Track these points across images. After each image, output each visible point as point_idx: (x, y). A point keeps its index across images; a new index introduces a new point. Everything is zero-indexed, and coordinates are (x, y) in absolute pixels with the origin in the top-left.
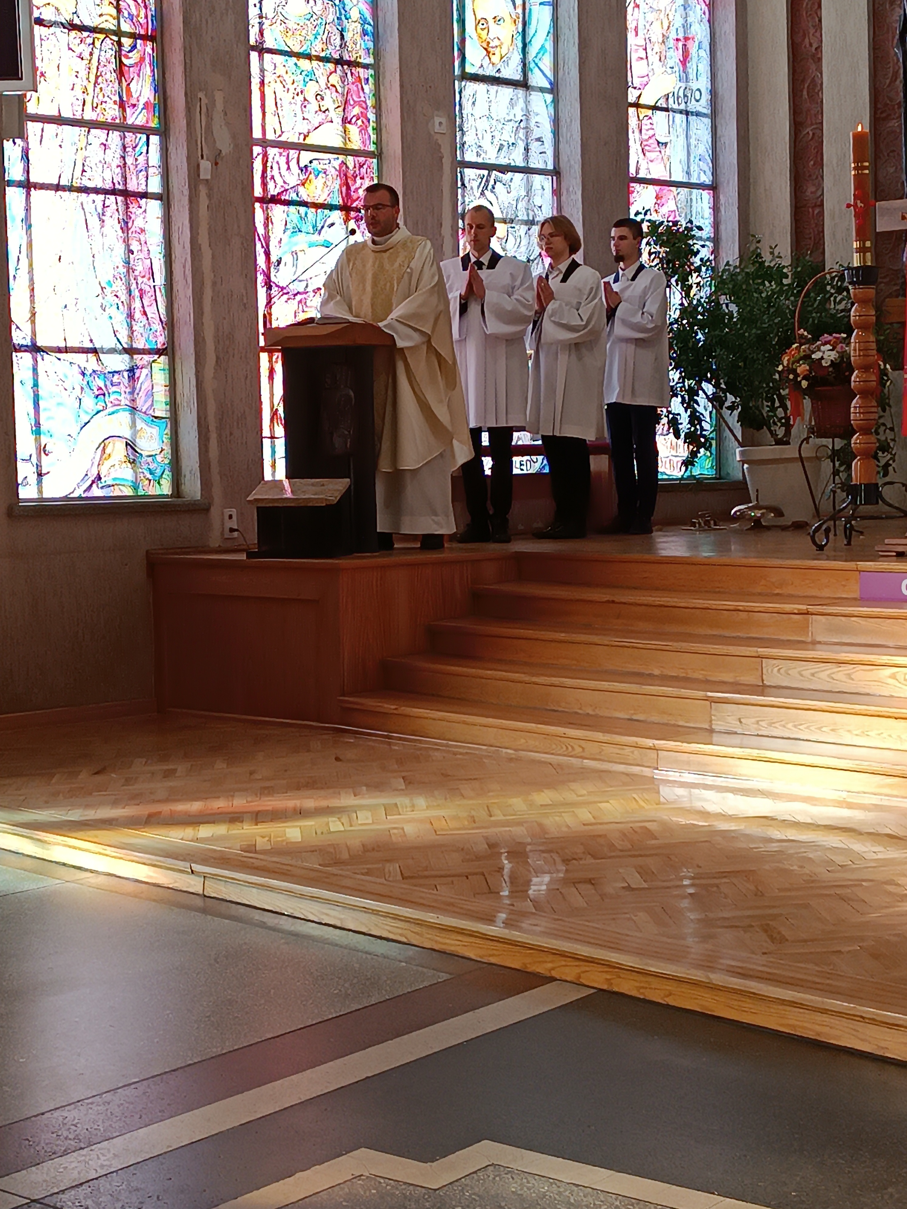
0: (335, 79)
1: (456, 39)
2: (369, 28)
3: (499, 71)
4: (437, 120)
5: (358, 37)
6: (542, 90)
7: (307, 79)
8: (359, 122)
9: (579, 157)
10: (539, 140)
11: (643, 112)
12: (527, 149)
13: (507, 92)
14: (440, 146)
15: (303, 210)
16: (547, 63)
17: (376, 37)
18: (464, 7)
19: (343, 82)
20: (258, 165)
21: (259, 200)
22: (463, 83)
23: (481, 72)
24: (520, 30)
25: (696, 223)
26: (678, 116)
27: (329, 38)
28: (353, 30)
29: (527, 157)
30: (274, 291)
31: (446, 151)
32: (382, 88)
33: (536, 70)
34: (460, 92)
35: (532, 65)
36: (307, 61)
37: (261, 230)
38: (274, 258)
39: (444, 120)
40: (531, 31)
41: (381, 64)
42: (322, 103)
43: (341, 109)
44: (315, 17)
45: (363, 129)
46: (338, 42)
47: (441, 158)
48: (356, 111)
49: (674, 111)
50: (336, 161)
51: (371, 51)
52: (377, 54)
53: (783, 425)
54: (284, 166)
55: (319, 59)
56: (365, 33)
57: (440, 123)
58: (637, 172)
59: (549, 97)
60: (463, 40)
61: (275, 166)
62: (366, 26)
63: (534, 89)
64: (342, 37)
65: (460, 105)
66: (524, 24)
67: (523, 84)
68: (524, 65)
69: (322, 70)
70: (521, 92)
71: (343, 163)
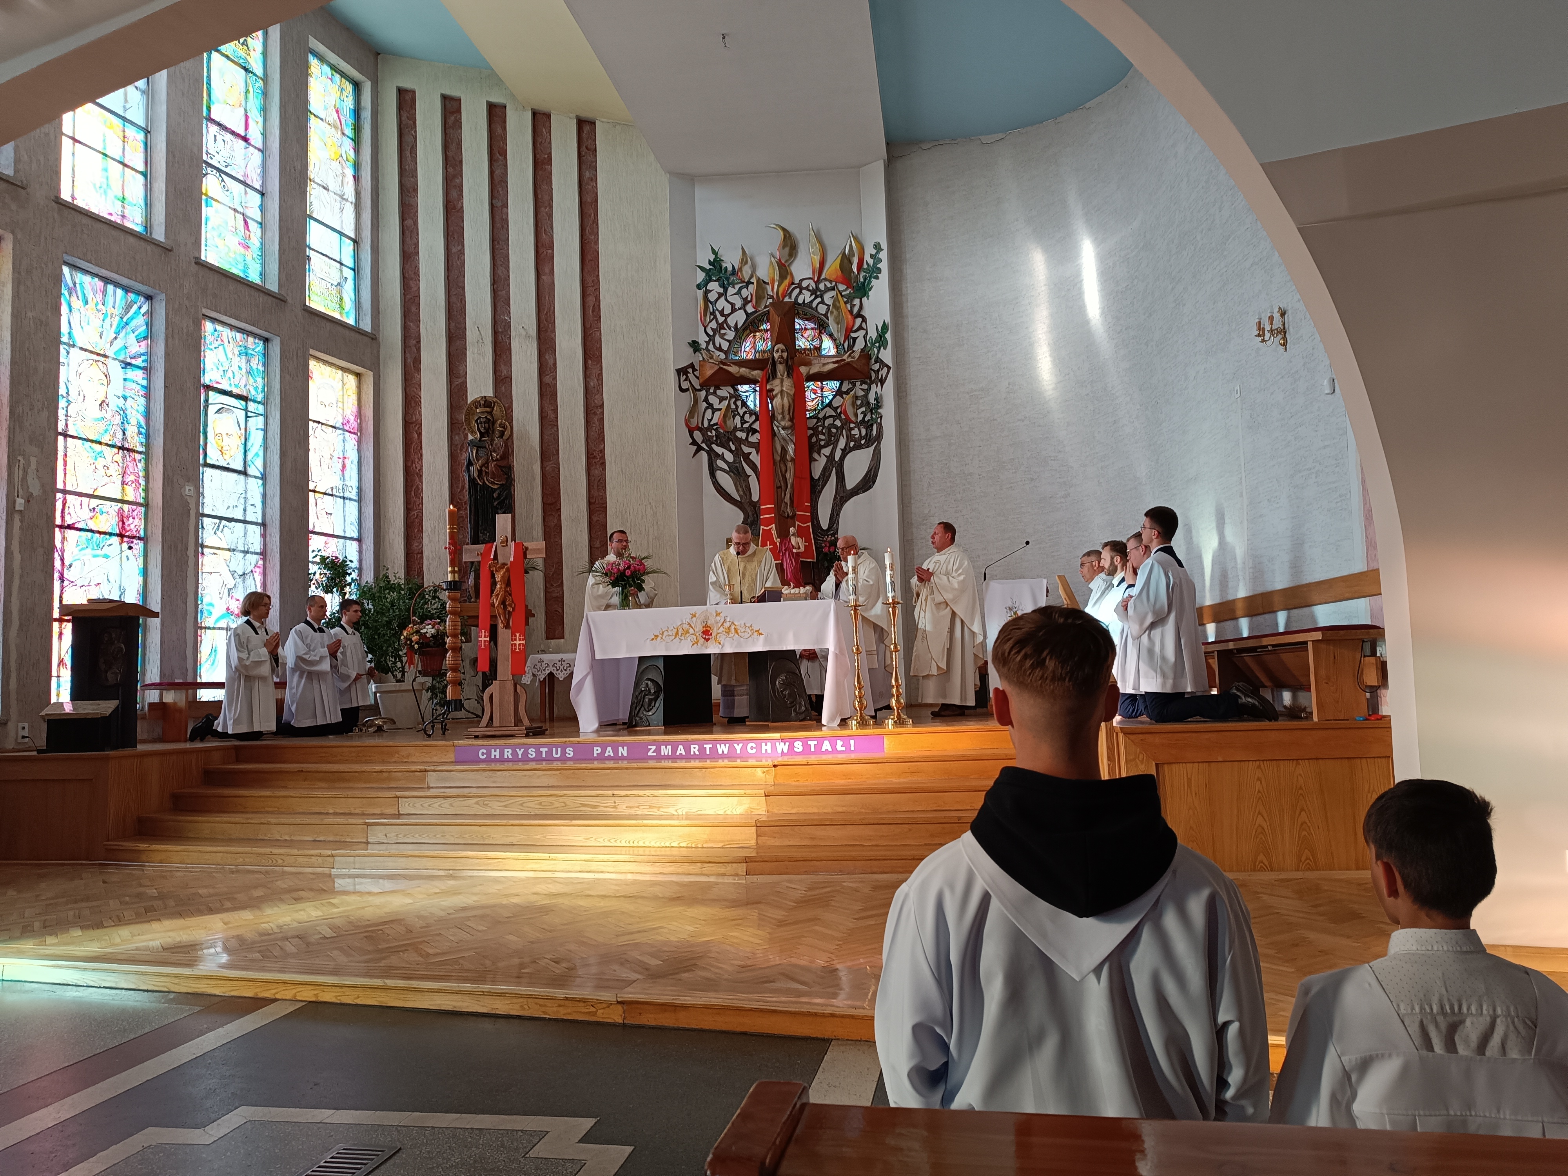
0: (118, 458)
1: (202, 443)
2: (143, 431)
3: (228, 464)
4: (187, 488)
5: (135, 435)
6: (255, 477)
7: (98, 456)
8: (134, 485)
9: (279, 517)
10: (252, 505)
11: (318, 495)
12: (245, 510)
13: (234, 476)
14: (188, 503)
15: (90, 534)
16: (259, 463)
17: (148, 436)
18: (207, 425)
19: (123, 460)
20: (59, 505)
21: (58, 526)
22: (205, 469)
23: (217, 463)
24: (243, 442)
25: (349, 558)
26: (338, 499)
27: (114, 433)
28: (132, 431)
29: (245, 514)
30: (66, 583)
31: (192, 506)
32: (150, 466)
33: (252, 466)
34: (203, 474)
35: (250, 463)
36: (98, 445)
37: (58, 544)
38: (67, 563)
39: (192, 488)
40: (249, 444)
41: (150, 452)
42: (107, 471)
43: (121, 476)
44: (105, 420)
45: (136, 489)
46: (121, 436)
47: (189, 510)
48: (132, 478)
49: (336, 496)
50: (117, 506)
51: (144, 444)
52: (148, 445)
53: (400, 671)
54: (78, 507)
55: (107, 445)
56: (140, 433)
57: (190, 490)
58: (314, 527)
59: (260, 482)
60: (206, 444)
61: (72, 507)
62: (141, 429)
63: (251, 476)
64: (124, 434)
65: (203, 481)
66: (246, 439)
67: (244, 473)
68: (245, 462)
69: (109, 452)
70: (242, 477)
71: (121, 508)
